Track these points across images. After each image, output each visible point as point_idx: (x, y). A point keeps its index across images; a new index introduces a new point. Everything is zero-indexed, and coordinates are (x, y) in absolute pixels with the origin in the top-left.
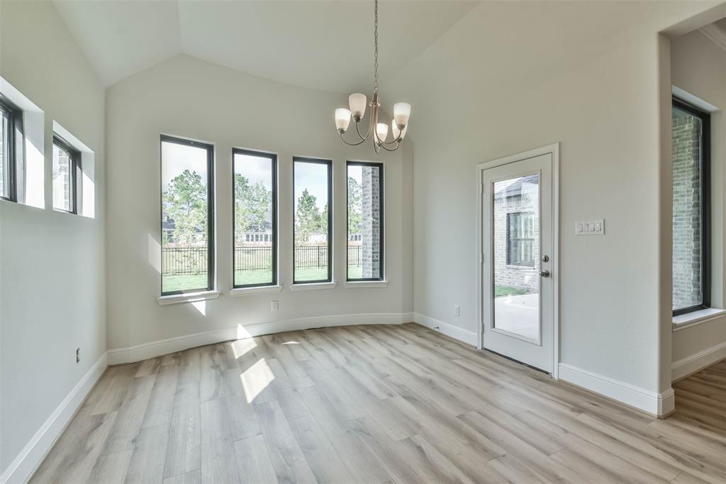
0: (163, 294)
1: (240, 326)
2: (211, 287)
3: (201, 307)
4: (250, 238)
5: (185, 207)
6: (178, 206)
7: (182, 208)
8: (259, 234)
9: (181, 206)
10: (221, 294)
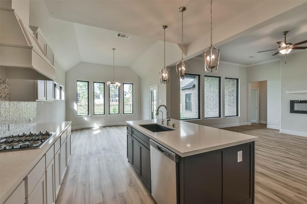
0: (78, 116)
1: (95, 124)
2: (88, 115)
3: (86, 119)
4: (113, 101)
5: (84, 88)
6: (81, 89)
7: (83, 89)
8: (113, 99)
9: (83, 88)
10: (91, 116)
